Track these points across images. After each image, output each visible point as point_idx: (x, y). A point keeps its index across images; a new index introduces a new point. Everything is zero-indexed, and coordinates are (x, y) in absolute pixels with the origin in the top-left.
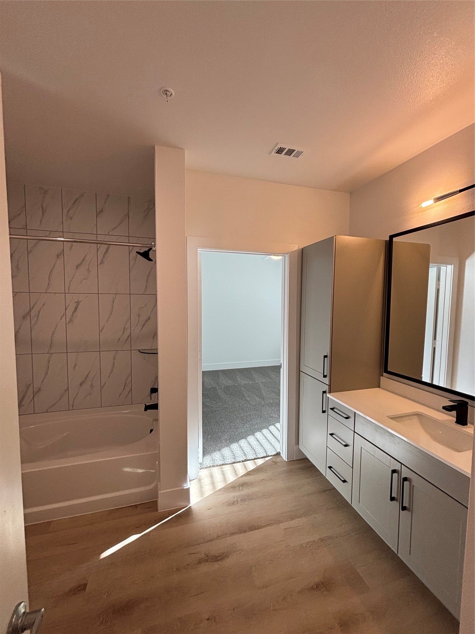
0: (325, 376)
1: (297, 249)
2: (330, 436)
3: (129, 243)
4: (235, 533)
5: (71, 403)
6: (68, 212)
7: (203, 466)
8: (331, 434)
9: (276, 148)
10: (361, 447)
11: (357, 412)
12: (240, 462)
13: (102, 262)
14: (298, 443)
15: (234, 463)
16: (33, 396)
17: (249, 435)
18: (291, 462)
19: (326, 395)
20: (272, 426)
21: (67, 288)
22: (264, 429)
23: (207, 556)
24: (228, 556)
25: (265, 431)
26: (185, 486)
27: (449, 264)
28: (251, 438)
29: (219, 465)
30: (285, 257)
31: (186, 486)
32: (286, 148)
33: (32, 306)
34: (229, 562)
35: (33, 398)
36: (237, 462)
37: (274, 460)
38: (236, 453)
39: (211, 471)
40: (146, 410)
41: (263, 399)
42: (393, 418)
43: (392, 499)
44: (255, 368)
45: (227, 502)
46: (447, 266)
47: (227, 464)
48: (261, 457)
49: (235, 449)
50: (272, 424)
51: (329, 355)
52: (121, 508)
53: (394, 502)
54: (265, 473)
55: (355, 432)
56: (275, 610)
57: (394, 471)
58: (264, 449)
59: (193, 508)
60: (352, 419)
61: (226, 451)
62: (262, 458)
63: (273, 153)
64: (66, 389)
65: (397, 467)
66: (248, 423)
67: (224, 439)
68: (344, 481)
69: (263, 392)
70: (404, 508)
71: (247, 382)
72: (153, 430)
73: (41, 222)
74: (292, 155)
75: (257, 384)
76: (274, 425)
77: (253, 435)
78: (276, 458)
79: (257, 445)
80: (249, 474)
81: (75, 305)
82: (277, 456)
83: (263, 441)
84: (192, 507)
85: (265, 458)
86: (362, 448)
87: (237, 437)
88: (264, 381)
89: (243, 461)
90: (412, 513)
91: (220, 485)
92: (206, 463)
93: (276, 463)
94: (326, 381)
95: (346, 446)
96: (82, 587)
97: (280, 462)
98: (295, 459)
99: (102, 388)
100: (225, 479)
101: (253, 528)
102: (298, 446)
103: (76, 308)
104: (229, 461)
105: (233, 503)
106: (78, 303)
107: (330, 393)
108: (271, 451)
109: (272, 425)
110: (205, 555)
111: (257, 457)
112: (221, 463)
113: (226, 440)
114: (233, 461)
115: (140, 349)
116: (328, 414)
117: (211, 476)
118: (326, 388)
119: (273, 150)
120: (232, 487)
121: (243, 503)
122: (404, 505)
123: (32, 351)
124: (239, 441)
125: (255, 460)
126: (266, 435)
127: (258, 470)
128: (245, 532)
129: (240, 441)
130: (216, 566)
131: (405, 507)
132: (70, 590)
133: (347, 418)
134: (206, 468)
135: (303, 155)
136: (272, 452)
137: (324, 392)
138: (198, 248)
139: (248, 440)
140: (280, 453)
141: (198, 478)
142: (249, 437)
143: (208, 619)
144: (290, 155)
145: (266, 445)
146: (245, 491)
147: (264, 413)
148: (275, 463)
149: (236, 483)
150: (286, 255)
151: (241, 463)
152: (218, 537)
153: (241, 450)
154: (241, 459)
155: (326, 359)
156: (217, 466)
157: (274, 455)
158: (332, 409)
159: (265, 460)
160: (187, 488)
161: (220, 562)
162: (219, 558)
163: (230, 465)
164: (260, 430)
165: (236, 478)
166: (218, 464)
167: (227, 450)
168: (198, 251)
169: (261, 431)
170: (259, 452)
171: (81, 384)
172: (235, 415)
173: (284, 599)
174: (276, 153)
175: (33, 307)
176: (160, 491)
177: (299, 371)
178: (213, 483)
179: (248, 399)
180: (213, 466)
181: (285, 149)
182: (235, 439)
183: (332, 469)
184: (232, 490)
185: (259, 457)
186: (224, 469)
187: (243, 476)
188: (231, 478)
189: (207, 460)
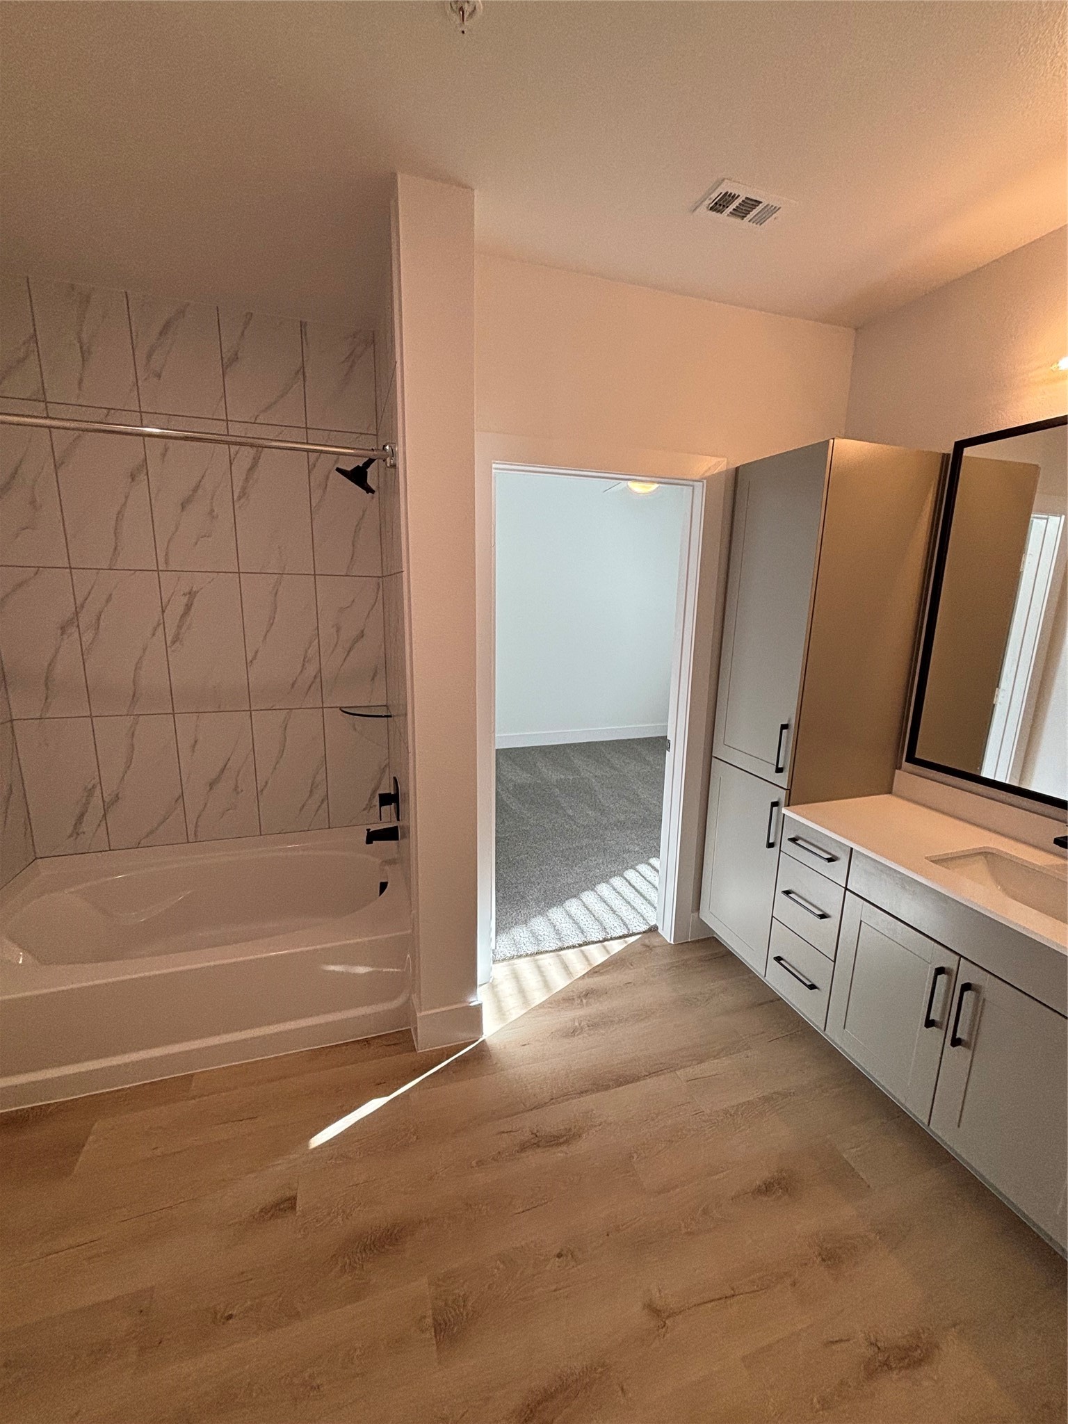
0: (779, 770)
1: (725, 469)
2: (784, 896)
3: (307, 443)
4: (586, 1092)
5: (191, 827)
6: (149, 356)
7: (498, 957)
8: (787, 893)
9: (714, 196)
10: (861, 921)
11: (856, 847)
12: (574, 947)
13: (244, 493)
14: (697, 907)
15: (562, 949)
16: (103, 812)
17: (584, 890)
18: (682, 945)
19: (779, 811)
20: (631, 870)
21: (161, 560)
22: (616, 877)
23: (537, 1136)
24: (580, 1136)
25: (617, 881)
26: (471, 1000)
27: (1055, 514)
28: (590, 896)
29: (531, 955)
30: (693, 489)
31: (474, 1001)
32: (739, 196)
33: (79, 600)
34: (582, 1147)
35: (105, 815)
36: (568, 948)
37: (647, 941)
38: (563, 929)
39: (515, 966)
40: (369, 841)
41: (602, 812)
42: (938, 861)
43: (929, 1023)
44: (575, 745)
45: (559, 1030)
46: (1047, 519)
47: (547, 952)
48: (618, 935)
49: (559, 920)
50: (630, 865)
51: (793, 723)
52: (336, 1046)
53: (934, 1029)
54: (631, 969)
55: (846, 889)
56: (689, 1233)
57: (940, 971)
58: (622, 920)
59: (489, 1043)
60: (842, 864)
61: (538, 924)
62: (620, 937)
63: (703, 210)
64: (177, 796)
65: (949, 962)
66: (580, 865)
67: (531, 899)
68: (812, 987)
69: (600, 797)
70: (956, 1042)
71: (563, 777)
72: (386, 883)
73: (81, 382)
74: (748, 216)
75: (586, 781)
76: (633, 867)
77: (593, 890)
78: (649, 937)
79: (605, 911)
80: (596, 971)
81: (184, 600)
82: (649, 934)
83: (616, 903)
84: (487, 1040)
85: (627, 939)
86: (863, 923)
87: (560, 894)
88: (599, 773)
89: (580, 945)
90: (973, 1053)
91: (538, 997)
92: (502, 949)
93: (651, 949)
94: (783, 780)
95: (823, 916)
96: (286, 1205)
97: (659, 946)
98: (689, 940)
99: (259, 793)
100: (546, 984)
101: (623, 1080)
102: (697, 913)
103: (188, 607)
104: (551, 945)
105: (573, 1032)
106: (191, 594)
107: (788, 806)
108: (638, 923)
109: (631, 868)
110: (532, 1134)
111: (610, 935)
112: (533, 949)
113: (537, 901)
114: (560, 944)
115: (344, 705)
116: (780, 851)
117: (516, 977)
118: (781, 795)
119: (705, 199)
120: (566, 999)
121: (592, 1032)
122: (958, 1036)
123: (90, 711)
124: (564, 901)
125: (606, 943)
126: (621, 889)
127: (615, 963)
128: (607, 1088)
129: (567, 903)
130: (559, 1154)
131: (959, 1039)
132: (264, 1211)
133: (830, 860)
134: (504, 960)
135: (775, 218)
136: (640, 924)
137: (775, 804)
138: (494, 463)
139: (584, 900)
140: (657, 928)
141: (491, 981)
142: (586, 893)
143: (559, 1256)
144: (743, 218)
145: (624, 912)
146: (595, 1008)
147: (609, 842)
148: (649, 948)
149: (573, 991)
150: (696, 483)
151: (576, 949)
152: (552, 1099)
153: (571, 921)
154: (576, 941)
155: (784, 731)
156: (527, 955)
157: (644, 932)
158: (794, 840)
159: (626, 942)
160: (475, 1006)
161: (564, 1148)
162: (561, 1140)
163: (551, 954)
164: (605, 878)
165: (569, 982)
166: (528, 952)
167: (543, 923)
168: (494, 471)
169: (607, 882)
170: (612, 926)
171: (212, 785)
172: (549, 848)
173: (705, 1212)
174: (711, 209)
175: (82, 606)
176: (421, 1011)
177: (710, 757)
178: (522, 992)
179: (570, 812)
180: (520, 957)
181: (734, 197)
182: (555, 898)
183: (782, 962)
184: (567, 1004)
185: (614, 936)
186: (541, 963)
187: (586, 976)
188: (560, 982)
189: (503, 943)
